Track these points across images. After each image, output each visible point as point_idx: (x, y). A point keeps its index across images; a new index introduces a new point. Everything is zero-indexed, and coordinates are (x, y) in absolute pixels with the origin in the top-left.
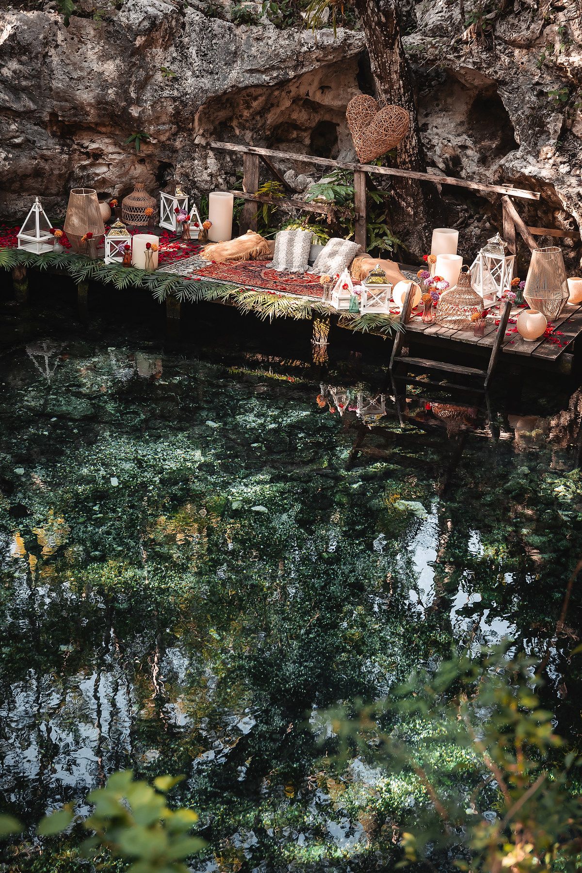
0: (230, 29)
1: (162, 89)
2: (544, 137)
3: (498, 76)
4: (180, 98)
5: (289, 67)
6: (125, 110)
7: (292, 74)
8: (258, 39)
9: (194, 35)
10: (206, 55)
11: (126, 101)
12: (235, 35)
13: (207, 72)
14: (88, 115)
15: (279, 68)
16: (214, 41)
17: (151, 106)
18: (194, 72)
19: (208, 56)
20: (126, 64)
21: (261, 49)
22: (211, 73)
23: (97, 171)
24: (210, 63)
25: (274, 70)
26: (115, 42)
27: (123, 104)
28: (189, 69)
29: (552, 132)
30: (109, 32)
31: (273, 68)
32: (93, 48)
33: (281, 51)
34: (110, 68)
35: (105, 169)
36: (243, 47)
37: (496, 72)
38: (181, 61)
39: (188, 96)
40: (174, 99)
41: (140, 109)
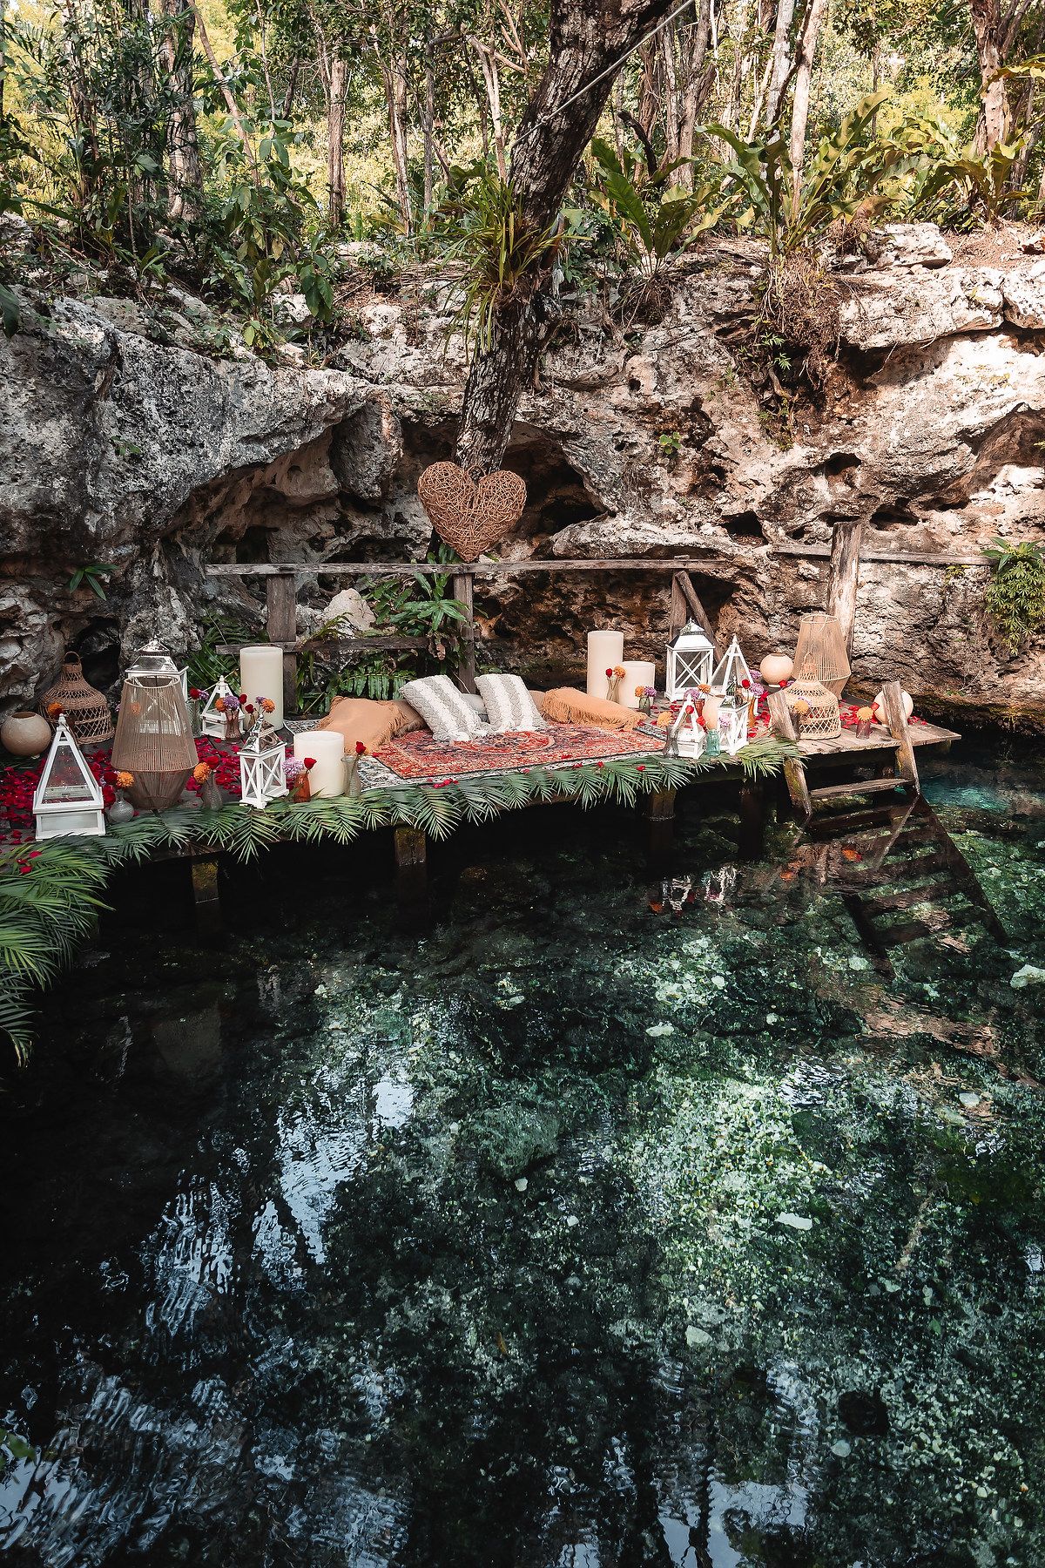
0: (206, 366)
1: (123, 479)
2: (654, 497)
3: (568, 428)
4: (152, 492)
5: (294, 432)
6: (79, 522)
7: (298, 442)
8: (247, 385)
9: (144, 378)
10: (172, 414)
11: (81, 503)
12: (218, 377)
13: (184, 443)
14: (12, 538)
15: (283, 433)
16: (184, 389)
17: (115, 510)
18: (162, 444)
19: (179, 416)
20: (79, 427)
21: (257, 401)
22: (192, 445)
23: (6, 656)
24: (186, 427)
25: (274, 436)
26: (59, 382)
27: (77, 508)
28: (153, 439)
29: (666, 489)
30: (46, 361)
31: (276, 433)
32: (15, 395)
33: (286, 404)
34: (53, 436)
35: (14, 649)
36: (232, 399)
37: (564, 423)
38: (134, 426)
39: (164, 489)
40: (145, 495)
41: (98, 518)
